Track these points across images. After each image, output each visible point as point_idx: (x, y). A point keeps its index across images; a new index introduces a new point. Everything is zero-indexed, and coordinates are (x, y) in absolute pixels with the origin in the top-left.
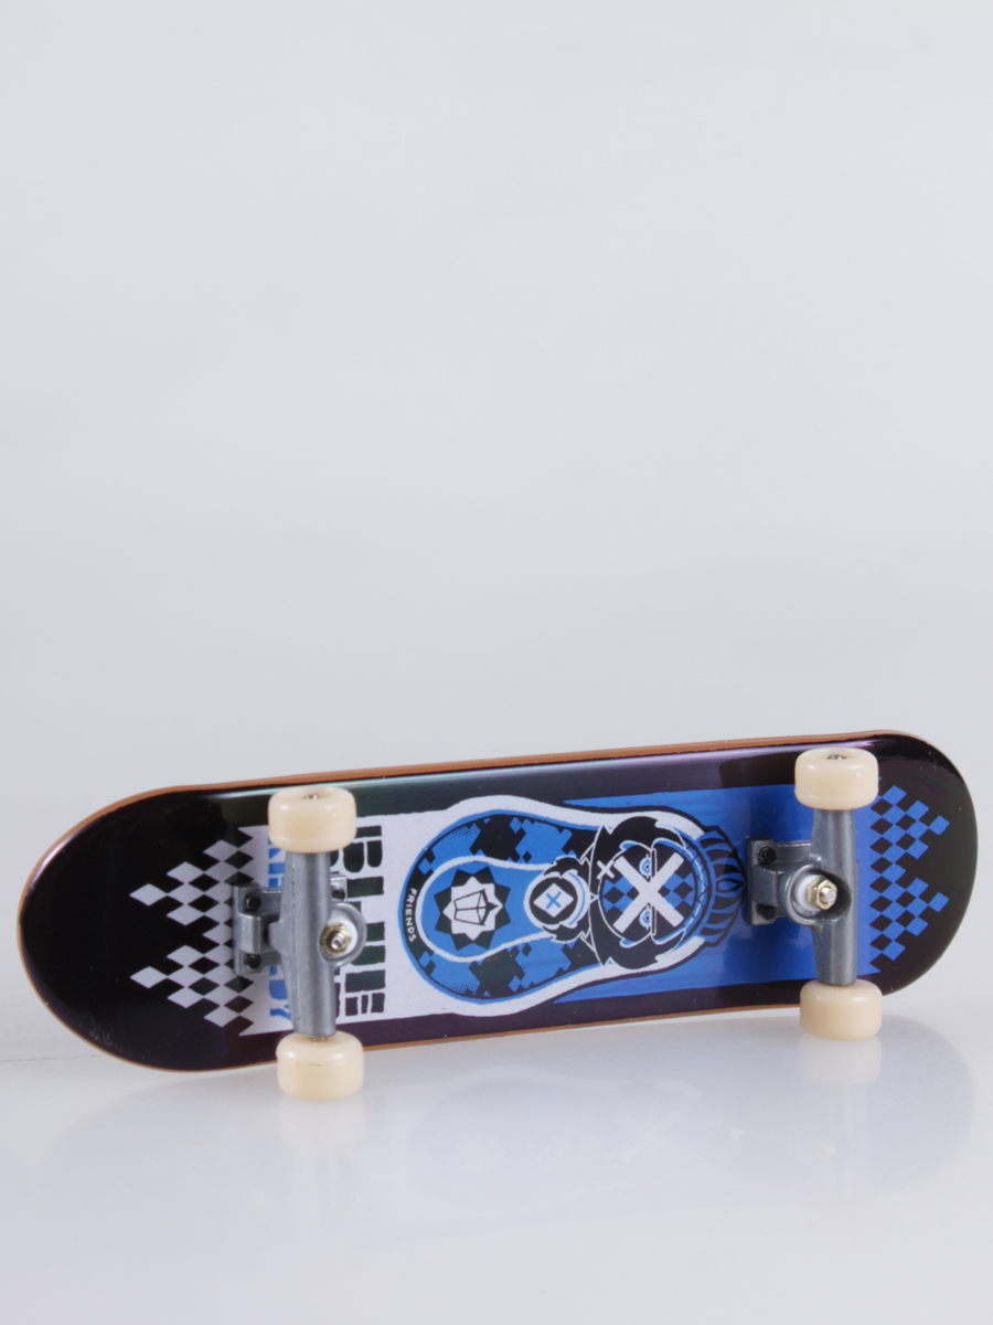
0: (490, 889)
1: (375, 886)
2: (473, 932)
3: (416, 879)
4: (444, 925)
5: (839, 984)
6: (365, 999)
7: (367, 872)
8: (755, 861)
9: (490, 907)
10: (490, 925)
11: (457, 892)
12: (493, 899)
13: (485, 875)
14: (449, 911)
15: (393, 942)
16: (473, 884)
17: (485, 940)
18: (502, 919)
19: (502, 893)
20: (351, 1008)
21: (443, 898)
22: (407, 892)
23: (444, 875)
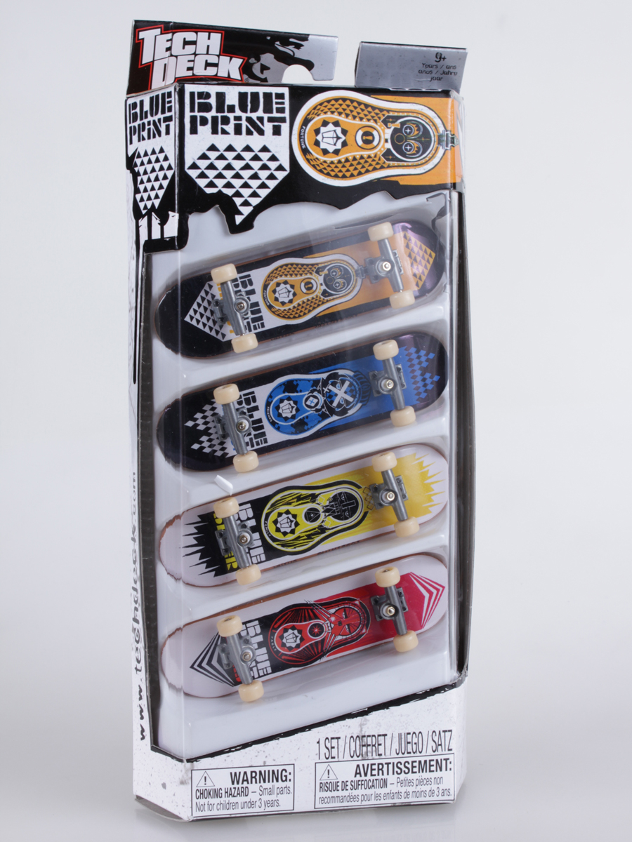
0: (291, 402)
1: (256, 408)
2: (289, 415)
3: (268, 404)
4: (280, 415)
5: (401, 409)
6: (261, 440)
7: (253, 405)
8: (371, 378)
9: (293, 407)
10: (294, 412)
11: (281, 405)
12: (293, 405)
13: (289, 399)
14: (280, 411)
15: (265, 423)
16: (286, 402)
17: (293, 417)
18: (297, 410)
19: (295, 403)
20: (258, 444)
21: (278, 408)
22: (266, 408)
23: (276, 401)
